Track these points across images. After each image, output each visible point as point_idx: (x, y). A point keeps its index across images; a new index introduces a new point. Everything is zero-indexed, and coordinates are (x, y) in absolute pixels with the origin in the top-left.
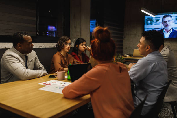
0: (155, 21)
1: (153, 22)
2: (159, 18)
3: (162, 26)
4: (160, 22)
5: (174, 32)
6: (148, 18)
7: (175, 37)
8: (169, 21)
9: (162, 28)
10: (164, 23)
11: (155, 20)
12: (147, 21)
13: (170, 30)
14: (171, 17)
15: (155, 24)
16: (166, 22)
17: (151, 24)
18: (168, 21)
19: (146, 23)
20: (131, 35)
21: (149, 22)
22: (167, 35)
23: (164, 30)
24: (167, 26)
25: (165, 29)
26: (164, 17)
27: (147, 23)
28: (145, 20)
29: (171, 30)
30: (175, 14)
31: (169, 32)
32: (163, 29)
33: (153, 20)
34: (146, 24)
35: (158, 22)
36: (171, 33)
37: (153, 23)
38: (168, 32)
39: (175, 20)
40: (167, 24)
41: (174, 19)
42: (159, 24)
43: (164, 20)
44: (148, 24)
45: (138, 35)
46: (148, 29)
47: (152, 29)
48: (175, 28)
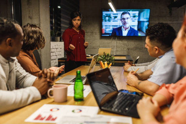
0: (113, 18)
1: (111, 19)
2: (117, 14)
3: (120, 24)
5: (131, 30)
6: (106, 14)
7: (132, 35)
8: (127, 19)
10: (122, 20)
11: (113, 16)
12: (105, 18)
13: (128, 28)
14: (129, 14)
15: (113, 21)
16: (124, 19)
17: (109, 20)
18: (126, 18)
19: (104, 19)
21: (107, 18)
22: (125, 33)
24: (125, 23)
25: (123, 27)
26: (123, 14)
27: (105, 20)
28: (103, 17)
29: (129, 28)
30: (132, 11)
31: (127, 30)
32: (122, 26)
33: (111, 16)
34: (103, 20)
35: (116, 19)
36: (129, 31)
37: (111, 20)
39: (133, 17)
40: (125, 22)
41: (131, 16)
42: (117, 21)
43: (123, 17)
44: (106, 21)
45: (95, 33)
46: (106, 26)
47: (110, 26)
48: (133, 26)
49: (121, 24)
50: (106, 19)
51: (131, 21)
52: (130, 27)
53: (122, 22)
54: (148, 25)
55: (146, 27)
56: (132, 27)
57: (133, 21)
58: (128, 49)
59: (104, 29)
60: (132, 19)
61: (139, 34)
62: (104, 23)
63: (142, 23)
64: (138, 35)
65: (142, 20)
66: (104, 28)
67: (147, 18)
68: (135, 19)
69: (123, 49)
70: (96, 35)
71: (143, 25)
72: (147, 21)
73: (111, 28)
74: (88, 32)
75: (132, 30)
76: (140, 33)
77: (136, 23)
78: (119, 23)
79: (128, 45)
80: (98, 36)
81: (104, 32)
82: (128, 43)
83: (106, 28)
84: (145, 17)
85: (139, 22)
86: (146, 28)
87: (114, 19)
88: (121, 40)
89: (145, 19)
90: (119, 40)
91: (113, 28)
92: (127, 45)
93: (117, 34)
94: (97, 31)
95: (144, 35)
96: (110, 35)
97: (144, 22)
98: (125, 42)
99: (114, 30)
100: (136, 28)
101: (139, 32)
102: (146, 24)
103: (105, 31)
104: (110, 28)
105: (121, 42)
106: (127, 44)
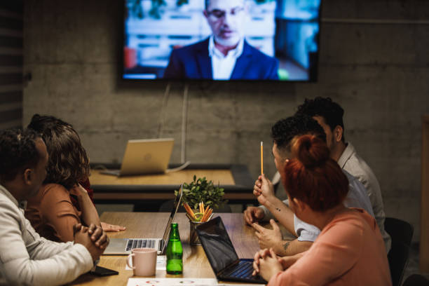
0: (172, 3)
1: (162, 7)
3: (201, 28)
4: (191, 11)
7: (253, 75)
8: (233, 12)
9: (200, 36)
10: (214, 19)
12: (137, 2)
13: (235, 47)
15: (174, 17)
16: (220, 14)
17: (155, 14)
18: (228, 11)
19: (134, 9)
20: (56, 63)
22: (223, 68)
23: (211, 45)
24: (223, 32)
25: (215, 43)
27: (137, 11)
29: (240, 48)
31: (231, 53)
32: (208, 39)
34: (131, 12)
35: (185, 8)
36: (239, 60)
37: (163, 12)
38: (225, 52)
40: (225, 26)
42: (188, 18)
43: (213, 6)
44: (141, 16)
45: (94, 64)
46: (141, 37)
47: (158, 37)
48: (256, 38)
49: (207, 31)
50: (141, 9)
51: (248, 18)
52: (246, 44)
53: (212, 24)
54: (317, 38)
55: (310, 42)
56: (252, 43)
57: (256, 19)
58: (239, 134)
59: (133, 51)
60: (251, 11)
61: (283, 74)
62: (134, 26)
63: (292, 28)
64: (277, 75)
65: (290, 13)
66: (133, 43)
67: (311, 9)
68: (264, 11)
69: (214, 134)
70: (96, 72)
71: (297, 35)
72: (311, 21)
73: (164, 47)
74: (63, 62)
75: (250, 56)
76: (284, 68)
77: (267, 27)
78: (196, 27)
79: (238, 119)
80: (104, 78)
81: (132, 62)
82: (236, 110)
83: (142, 46)
84: (303, 4)
85: (282, 24)
86: (308, 47)
87: (175, 10)
88: (206, 96)
89: (303, 9)
90: (199, 96)
91: (172, 47)
92: (230, 118)
93: (190, 70)
94: (101, 55)
95: (301, 76)
96: (161, 75)
97: (298, 22)
98: (225, 104)
99: (177, 54)
100: (268, 49)
101: (280, 64)
102: (309, 31)
103: (139, 56)
104: (157, 46)
105: (205, 104)
106: (233, 113)
